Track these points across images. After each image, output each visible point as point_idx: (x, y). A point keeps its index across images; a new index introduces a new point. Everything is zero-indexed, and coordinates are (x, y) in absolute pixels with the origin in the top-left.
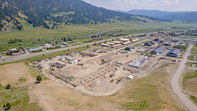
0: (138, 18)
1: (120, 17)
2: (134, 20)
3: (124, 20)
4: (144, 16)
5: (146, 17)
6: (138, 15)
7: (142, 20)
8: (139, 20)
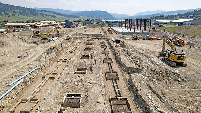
0: (44, 13)
1: (22, 11)
2: (41, 15)
3: (28, 14)
4: (51, 12)
5: (54, 13)
6: (44, 11)
7: (50, 16)
8: (48, 15)
